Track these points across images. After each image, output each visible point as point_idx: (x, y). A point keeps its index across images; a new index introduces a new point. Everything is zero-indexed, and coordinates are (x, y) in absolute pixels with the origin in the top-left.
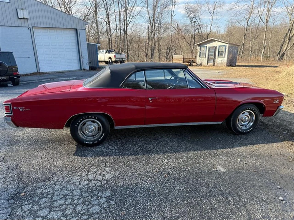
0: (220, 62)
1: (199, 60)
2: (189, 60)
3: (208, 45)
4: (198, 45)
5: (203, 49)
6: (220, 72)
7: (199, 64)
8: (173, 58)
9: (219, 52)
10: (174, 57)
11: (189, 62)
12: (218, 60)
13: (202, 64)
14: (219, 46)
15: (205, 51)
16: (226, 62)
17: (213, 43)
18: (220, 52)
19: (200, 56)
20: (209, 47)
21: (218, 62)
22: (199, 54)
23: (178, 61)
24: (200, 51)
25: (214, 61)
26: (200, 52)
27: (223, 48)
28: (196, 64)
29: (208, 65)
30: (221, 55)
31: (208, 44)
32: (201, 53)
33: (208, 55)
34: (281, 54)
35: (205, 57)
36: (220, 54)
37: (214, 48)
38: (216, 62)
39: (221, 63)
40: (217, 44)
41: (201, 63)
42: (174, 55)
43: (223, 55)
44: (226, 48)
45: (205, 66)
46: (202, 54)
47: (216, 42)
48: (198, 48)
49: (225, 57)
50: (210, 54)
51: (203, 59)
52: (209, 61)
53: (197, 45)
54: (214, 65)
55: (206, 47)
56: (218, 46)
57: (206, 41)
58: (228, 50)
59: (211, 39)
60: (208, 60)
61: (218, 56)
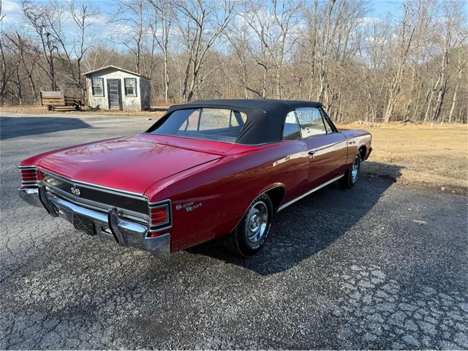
0: (130, 103)
1: (93, 100)
2: (74, 101)
3: (106, 77)
4: (86, 75)
5: (98, 82)
6: (150, 119)
7: (94, 107)
8: (41, 97)
9: (126, 88)
10: (43, 95)
11: (75, 105)
12: (127, 100)
13: (100, 107)
14: (125, 79)
15: (101, 86)
16: (140, 104)
17: (114, 73)
18: (128, 88)
19: (93, 94)
20: (107, 80)
21: (127, 105)
22: (90, 90)
23: (51, 102)
24: (92, 85)
25: (119, 102)
26: (93, 88)
27: (131, 82)
28: (89, 107)
29: (112, 108)
30: (129, 93)
31: (105, 74)
32: (95, 89)
33: (109, 93)
34: (188, 93)
35: (104, 96)
36: (129, 91)
37: (117, 82)
38: (123, 104)
39: (133, 106)
40: (120, 75)
41: (98, 106)
42: (43, 92)
43: (132, 93)
44: (136, 83)
45: (106, 111)
46: (97, 90)
47: (119, 72)
48: (89, 81)
49: (137, 96)
50: (111, 90)
51: (101, 100)
52: (111, 103)
53: (84, 75)
54: (121, 109)
55: (102, 79)
56: (123, 79)
57: (101, 70)
58: (140, 85)
59: (110, 67)
60: (109, 101)
61: (126, 94)
